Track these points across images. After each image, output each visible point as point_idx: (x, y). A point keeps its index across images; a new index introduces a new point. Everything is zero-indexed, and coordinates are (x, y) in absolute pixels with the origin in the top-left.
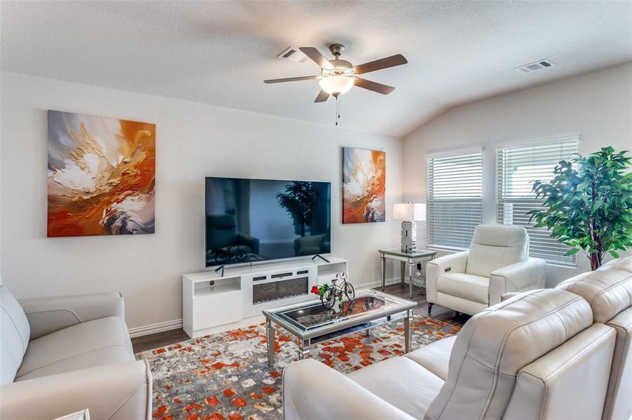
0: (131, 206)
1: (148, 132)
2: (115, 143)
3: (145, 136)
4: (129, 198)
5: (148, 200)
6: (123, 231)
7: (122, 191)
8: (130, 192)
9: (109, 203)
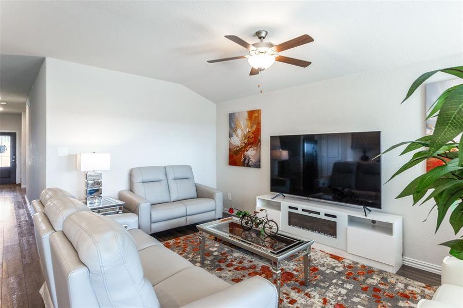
0: (251, 153)
1: (256, 114)
2: (246, 122)
3: (256, 116)
4: (250, 149)
5: (257, 150)
6: (248, 165)
7: (248, 145)
8: (250, 146)
9: (244, 151)
